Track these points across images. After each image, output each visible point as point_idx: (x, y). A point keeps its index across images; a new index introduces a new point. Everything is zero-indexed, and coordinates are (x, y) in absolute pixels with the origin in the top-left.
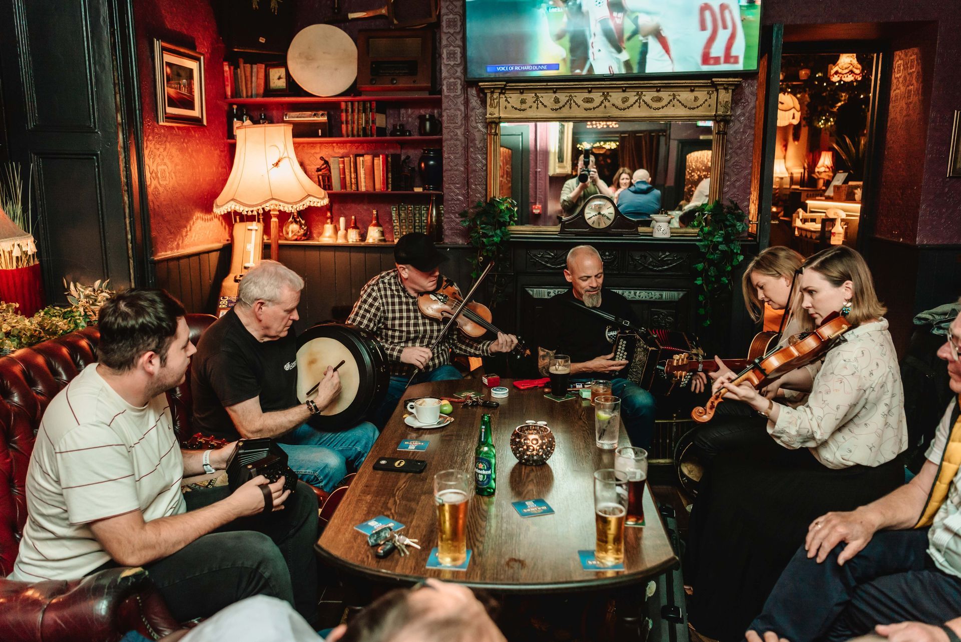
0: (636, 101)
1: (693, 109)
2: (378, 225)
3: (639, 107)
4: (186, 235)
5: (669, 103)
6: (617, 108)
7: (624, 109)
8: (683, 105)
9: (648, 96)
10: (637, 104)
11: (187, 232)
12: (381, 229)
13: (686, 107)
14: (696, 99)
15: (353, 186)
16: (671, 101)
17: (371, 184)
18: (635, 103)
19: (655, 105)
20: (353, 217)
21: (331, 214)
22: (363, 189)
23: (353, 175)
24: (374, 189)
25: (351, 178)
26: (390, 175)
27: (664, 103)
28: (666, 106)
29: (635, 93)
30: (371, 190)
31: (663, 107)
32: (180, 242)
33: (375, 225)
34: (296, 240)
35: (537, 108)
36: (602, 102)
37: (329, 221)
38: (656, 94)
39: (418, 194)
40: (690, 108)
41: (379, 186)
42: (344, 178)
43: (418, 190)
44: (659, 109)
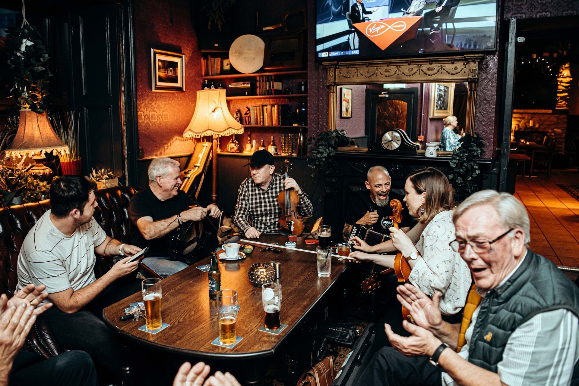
0: (417, 70)
1: (454, 74)
2: (274, 145)
3: (419, 74)
4: (167, 148)
5: (438, 71)
6: (405, 75)
7: (410, 76)
8: (447, 72)
9: (425, 67)
10: (418, 72)
11: (168, 147)
12: (275, 147)
13: (449, 73)
14: (456, 68)
15: (261, 123)
16: (439, 70)
17: (270, 122)
18: (416, 72)
19: (429, 72)
20: (262, 140)
21: (251, 139)
22: (266, 124)
23: (261, 117)
24: (272, 125)
25: (260, 118)
26: (280, 117)
27: (435, 71)
28: (436, 73)
29: (417, 66)
30: (270, 125)
31: (434, 74)
32: (163, 152)
33: (272, 145)
34: (233, 152)
35: (357, 76)
36: (396, 72)
37: (249, 142)
38: (429, 66)
39: (295, 127)
40: (452, 74)
41: (275, 122)
42: (257, 118)
43: (295, 125)
44: (431, 75)
